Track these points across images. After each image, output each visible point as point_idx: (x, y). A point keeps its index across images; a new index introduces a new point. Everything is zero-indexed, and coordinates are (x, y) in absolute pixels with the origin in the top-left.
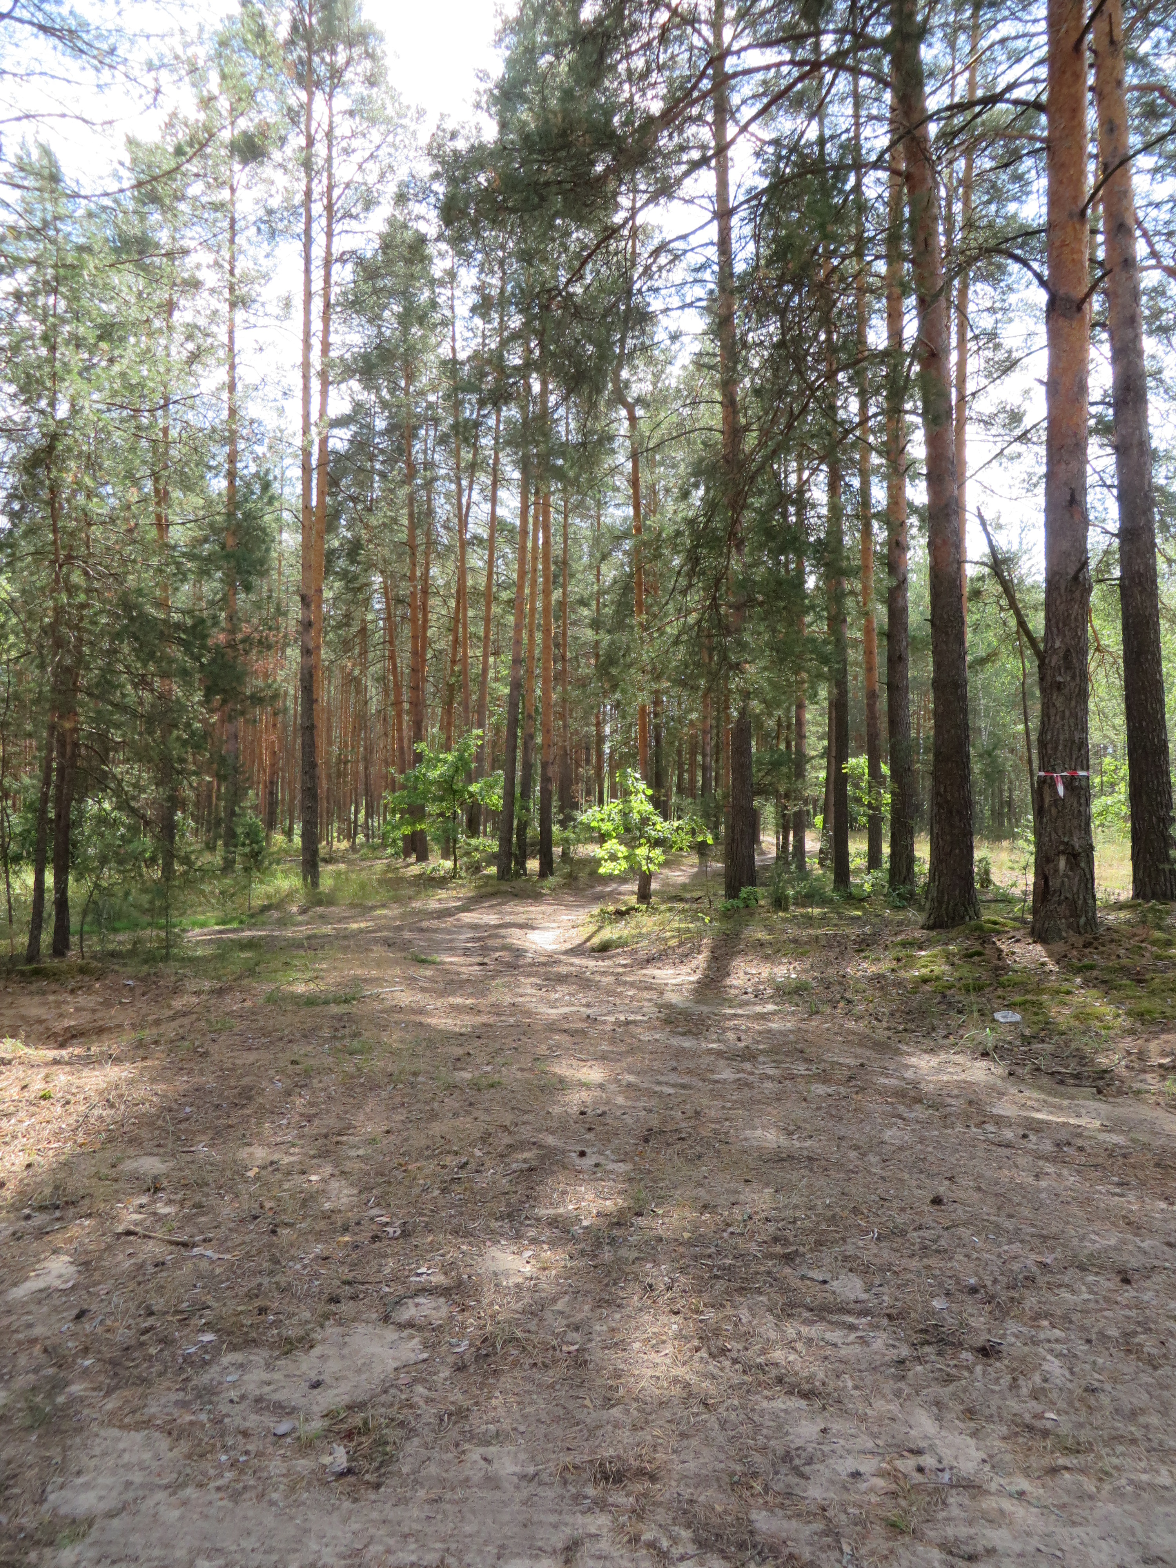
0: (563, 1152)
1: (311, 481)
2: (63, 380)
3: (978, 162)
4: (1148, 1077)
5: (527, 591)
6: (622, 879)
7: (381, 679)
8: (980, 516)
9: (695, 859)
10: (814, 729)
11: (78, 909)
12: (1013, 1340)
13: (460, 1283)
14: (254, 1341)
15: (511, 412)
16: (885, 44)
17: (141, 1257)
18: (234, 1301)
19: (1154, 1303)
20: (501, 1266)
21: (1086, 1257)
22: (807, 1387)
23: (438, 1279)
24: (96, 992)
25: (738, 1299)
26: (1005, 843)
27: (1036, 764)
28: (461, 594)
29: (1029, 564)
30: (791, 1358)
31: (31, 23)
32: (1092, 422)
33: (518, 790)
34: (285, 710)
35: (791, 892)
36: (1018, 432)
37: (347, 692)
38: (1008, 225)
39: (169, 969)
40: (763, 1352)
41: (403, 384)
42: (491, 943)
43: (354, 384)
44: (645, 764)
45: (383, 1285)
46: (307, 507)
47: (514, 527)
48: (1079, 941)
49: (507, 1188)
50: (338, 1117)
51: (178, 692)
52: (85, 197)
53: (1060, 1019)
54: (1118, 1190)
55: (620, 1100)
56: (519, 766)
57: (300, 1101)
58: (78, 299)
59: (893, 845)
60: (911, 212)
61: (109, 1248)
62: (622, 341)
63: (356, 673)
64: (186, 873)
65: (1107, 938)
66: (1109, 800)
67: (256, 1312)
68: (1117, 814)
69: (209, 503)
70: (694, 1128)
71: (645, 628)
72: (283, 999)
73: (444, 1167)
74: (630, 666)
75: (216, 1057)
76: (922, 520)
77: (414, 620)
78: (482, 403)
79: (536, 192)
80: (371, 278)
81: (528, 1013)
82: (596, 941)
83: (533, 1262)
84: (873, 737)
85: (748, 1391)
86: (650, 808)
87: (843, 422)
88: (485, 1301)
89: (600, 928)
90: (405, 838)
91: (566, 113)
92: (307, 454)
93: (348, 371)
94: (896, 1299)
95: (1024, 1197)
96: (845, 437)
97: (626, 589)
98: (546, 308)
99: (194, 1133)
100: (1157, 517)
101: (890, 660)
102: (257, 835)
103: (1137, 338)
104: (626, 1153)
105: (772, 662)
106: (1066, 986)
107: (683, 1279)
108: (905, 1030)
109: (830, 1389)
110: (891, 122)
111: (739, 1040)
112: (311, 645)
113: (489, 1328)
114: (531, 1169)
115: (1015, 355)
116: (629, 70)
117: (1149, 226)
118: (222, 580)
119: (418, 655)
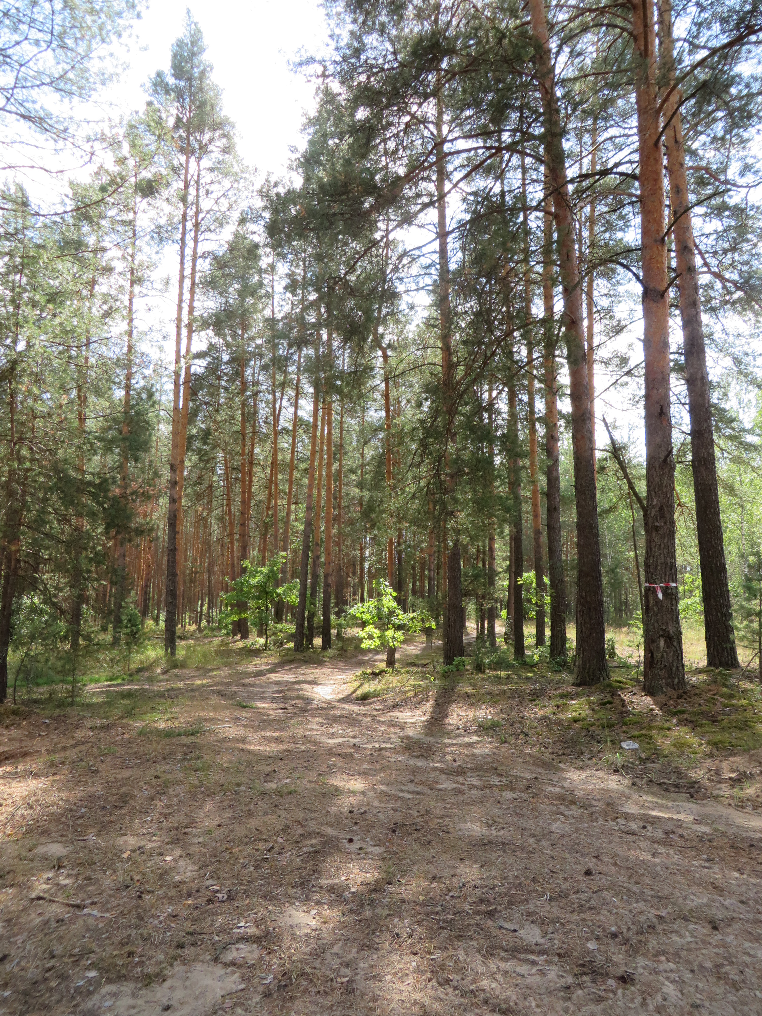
0: (338, 839)
1: (179, 392)
2: (23, 327)
3: (598, 207)
4: (723, 786)
5: (317, 463)
6: (376, 651)
7: (221, 519)
8: (604, 420)
9: (424, 638)
10: (500, 554)
11: (13, 670)
12: (642, 971)
13: (268, 934)
14: (124, 976)
15: (309, 351)
16: (541, 138)
17: (47, 916)
18: (112, 948)
19: (734, 943)
20: (295, 921)
21: (689, 911)
22: (504, 1006)
23: (252, 930)
24: (23, 727)
25: (457, 943)
26: (625, 630)
27: (643, 578)
28: (274, 463)
29: (635, 450)
30: (494, 985)
31: (17, 114)
32: (671, 364)
33: (308, 593)
34: (157, 538)
35: (487, 661)
36: (626, 369)
37: (199, 527)
38: (617, 245)
39: (73, 712)
40: (474, 981)
41: (240, 332)
42: (289, 694)
43: (210, 332)
44: (392, 575)
45: (214, 935)
46: (176, 408)
47: (309, 423)
48: (675, 694)
49: (300, 865)
50: (186, 816)
51: (86, 525)
52: (43, 216)
53: (664, 747)
54: (707, 864)
55: (376, 803)
56: (309, 576)
57: (160, 804)
58: (35, 277)
59: (553, 630)
60: (558, 237)
61: (25, 909)
62: (380, 309)
63: (205, 514)
64: (86, 647)
65: (692, 692)
66: (689, 601)
67: (126, 955)
68: (695, 611)
69: (113, 405)
70: (426, 822)
71: (394, 488)
72: (151, 732)
73: (257, 850)
74: (383, 512)
75: (104, 774)
76: (568, 422)
77: (243, 481)
78: (290, 346)
79: (327, 219)
80: (221, 268)
81: (315, 743)
82: (359, 693)
83: (317, 918)
84: (538, 559)
85: (465, 1010)
86: (395, 604)
87: (517, 362)
88: (284, 946)
89: (362, 684)
90: (234, 623)
91: (347, 174)
92: (177, 375)
93: (205, 324)
94: (563, 943)
95: (645, 870)
96: (519, 371)
97: (380, 464)
98: (331, 289)
99: (87, 827)
100: (714, 423)
101: (548, 510)
102: (135, 620)
103: (697, 314)
104: (380, 840)
105: (474, 511)
106: (667, 724)
107: (419, 930)
108: (564, 754)
109: (520, 1007)
110: (545, 183)
111: (455, 761)
112: (176, 496)
113: (287, 966)
114: (316, 852)
115: (623, 323)
116: (385, 149)
117: (702, 247)
118: (119, 454)
119: (245, 503)
